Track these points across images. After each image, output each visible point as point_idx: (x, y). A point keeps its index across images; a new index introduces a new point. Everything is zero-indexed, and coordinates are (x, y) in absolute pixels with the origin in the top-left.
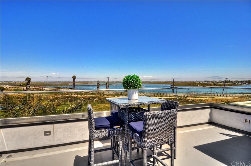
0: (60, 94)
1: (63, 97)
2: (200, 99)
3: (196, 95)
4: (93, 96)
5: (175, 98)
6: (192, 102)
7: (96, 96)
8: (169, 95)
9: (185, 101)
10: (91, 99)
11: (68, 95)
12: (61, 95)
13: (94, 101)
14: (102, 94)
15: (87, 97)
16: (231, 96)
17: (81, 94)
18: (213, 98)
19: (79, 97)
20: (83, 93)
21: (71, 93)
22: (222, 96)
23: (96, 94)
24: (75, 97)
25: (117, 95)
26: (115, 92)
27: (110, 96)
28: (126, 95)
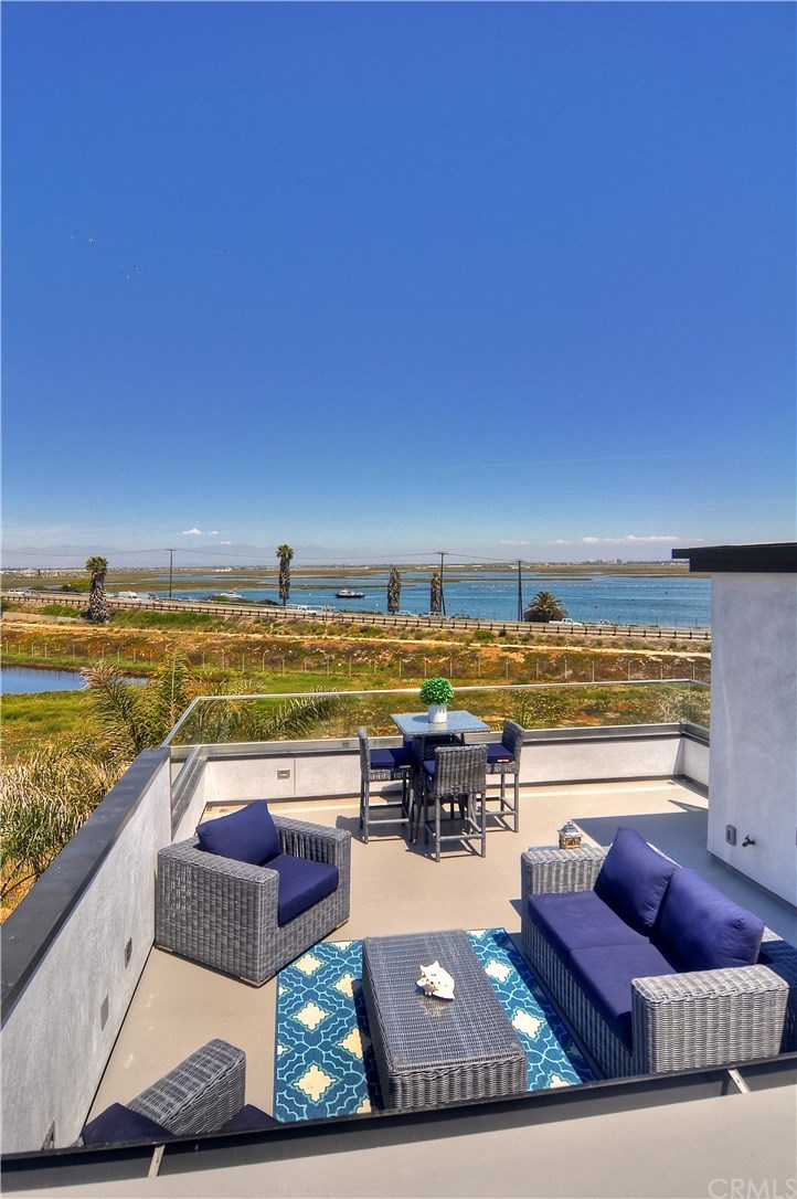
0: (226, 631)
1: (239, 643)
4: (371, 639)
7: (383, 640)
10: (359, 656)
11: (258, 636)
12: (230, 636)
13: (373, 663)
14: (412, 631)
15: (345, 643)
17: (318, 631)
19: (306, 645)
20: (324, 627)
21: (271, 626)
23: (382, 632)
24: (290, 644)
25: (484, 638)
26: (472, 626)
27: (450, 644)
28: (525, 640)
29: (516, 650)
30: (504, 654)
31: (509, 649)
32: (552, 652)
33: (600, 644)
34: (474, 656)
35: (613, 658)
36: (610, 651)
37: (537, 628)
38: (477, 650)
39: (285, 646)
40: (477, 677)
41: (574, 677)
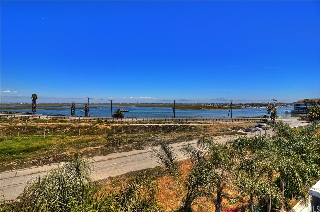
0: (7, 123)
2: (205, 124)
3: (200, 121)
4: (63, 124)
5: (175, 125)
6: (196, 129)
7: (67, 124)
8: (168, 121)
9: (187, 128)
10: (58, 129)
11: (20, 124)
13: (63, 131)
14: (78, 121)
15: (53, 126)
16: (237, 121)
17: (44, 122)
18: (218, 123)
19: (39, 126)
20: (47, 120)
21: (26, 121)
22: (228, 121)
23: (67, 121)
24: (32, 127)
25: (100, 122)
26: (97, 118)
27: (89, 124)
28: (112, 122)
29: (109, 125)
30: (106, 127)
31: (107, 125)
32: (119, 125)
33: (132, 123)
34: (96, 128)
35: (136, 126)
36: (135, 124)
37: (116, 119)
38: (97, 126)
39: (30, 127)
40: (97, 134)
41: (126, 132)
